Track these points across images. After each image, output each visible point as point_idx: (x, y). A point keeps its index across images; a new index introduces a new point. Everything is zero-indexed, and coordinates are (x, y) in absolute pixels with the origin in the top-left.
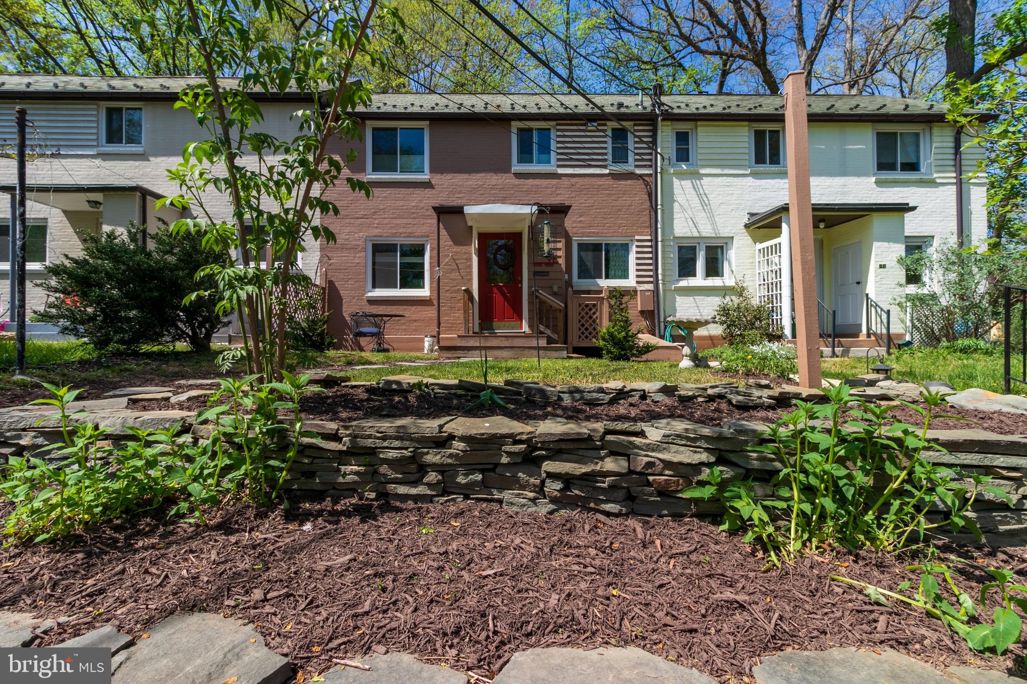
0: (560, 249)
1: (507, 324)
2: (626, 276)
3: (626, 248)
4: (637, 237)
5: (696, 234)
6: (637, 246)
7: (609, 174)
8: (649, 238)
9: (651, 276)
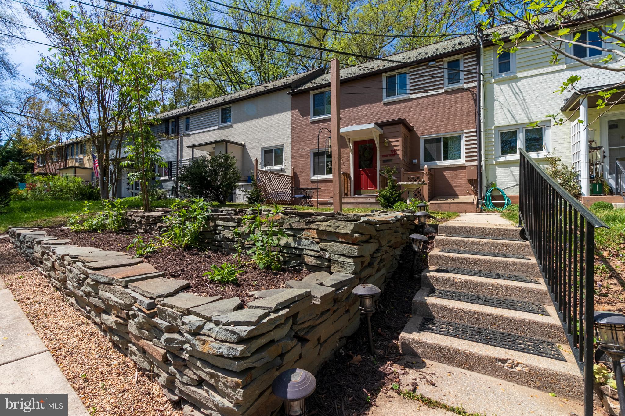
0: (398, 146)
1: (369, 191)
2: (459, 158)
3: (458, 139)
4: (465, 131)
6: (466, 137)
7: (445, 92)
8: (475, 130)
9: (476, 156)
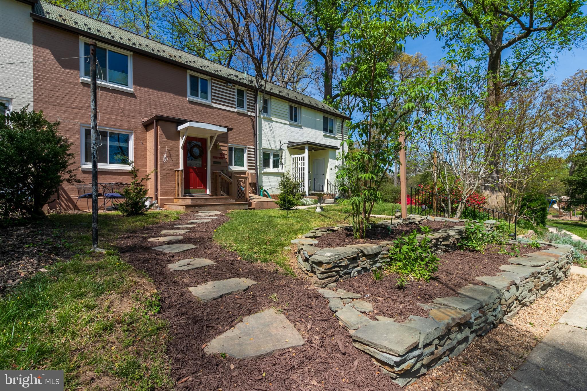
0: (226, 150)
1: (199, 190)
2: (242, 165)
3: (242, 151)
4: (248, 146)
5: (270, 148)
6: (248, 151)
7: (237, 112)
8: (253, 147)
9: (254, 166)
